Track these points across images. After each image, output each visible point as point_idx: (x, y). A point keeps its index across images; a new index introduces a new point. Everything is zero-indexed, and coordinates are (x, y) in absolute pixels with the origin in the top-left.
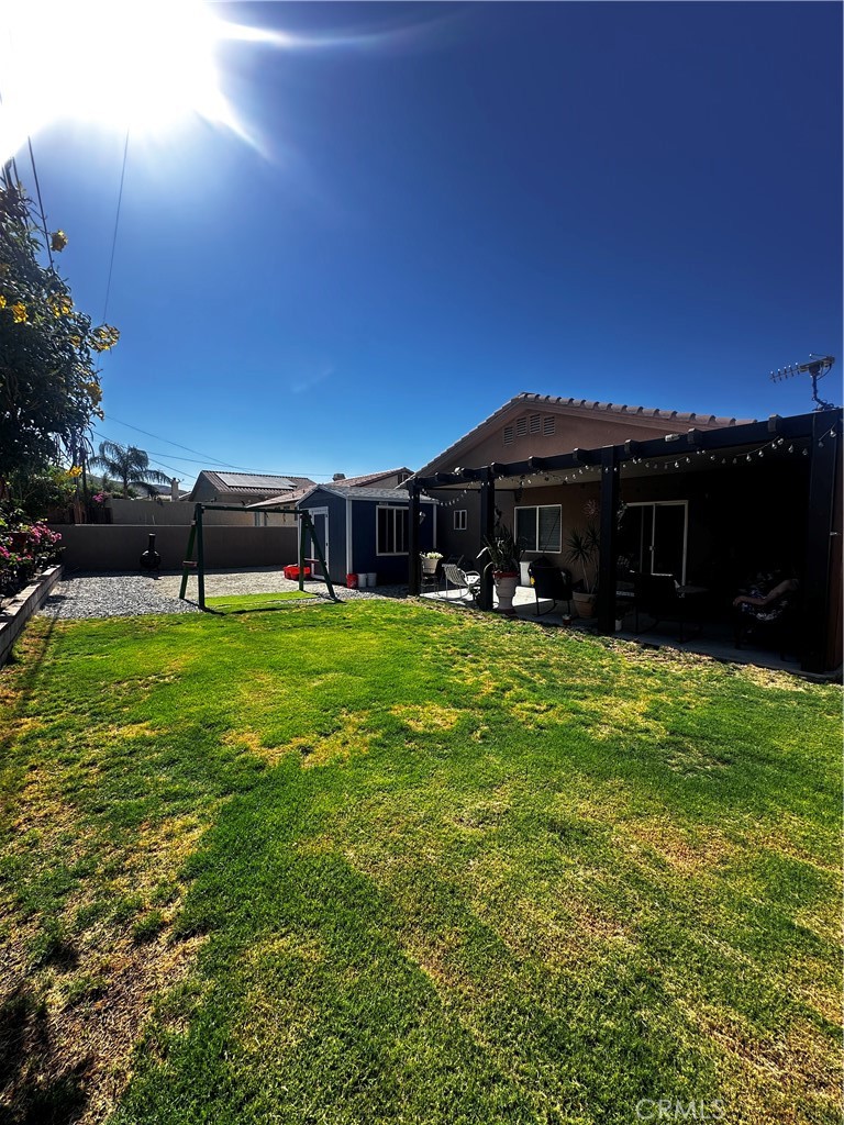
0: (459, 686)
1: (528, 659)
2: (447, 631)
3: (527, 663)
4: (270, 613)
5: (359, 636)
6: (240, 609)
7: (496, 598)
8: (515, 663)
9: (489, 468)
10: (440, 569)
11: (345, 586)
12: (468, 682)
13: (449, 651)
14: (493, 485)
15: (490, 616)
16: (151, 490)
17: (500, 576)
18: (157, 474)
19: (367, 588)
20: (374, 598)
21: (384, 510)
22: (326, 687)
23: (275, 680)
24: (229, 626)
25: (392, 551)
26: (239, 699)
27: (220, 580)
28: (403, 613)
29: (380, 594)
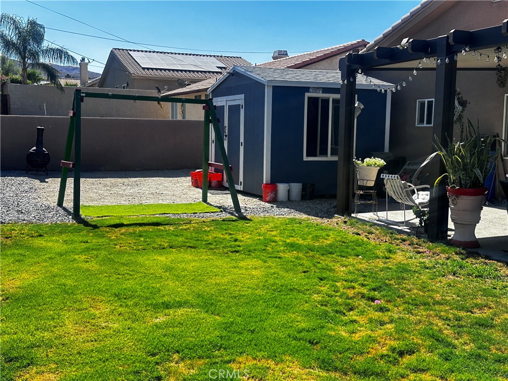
0: (341, 340)
1: (462, 314)
2: (363, 266)
3: (459, 319)
4: (150, 228)
5: (242, 264)
6: (117, 221)
7: (451, 225)
8: (440, 317)
9: (448, 37)
10: (379, 182)
11: (260, 198)
12: (356, 337)
13: (351, 293)
14: (453, 62)
15: (438, 250)
16: (52, 73)
17: (458, 193)
18: (60, 53)
19: (288, 203)
20: (291, 216)
21: (317, 99)
22: (167, 325)
23: (112, 312)
24: (94, 241)
25: (325, 154)
26: (59, 331)
27: (113, 186)
28: (316, 238)
29: (301, 211)
